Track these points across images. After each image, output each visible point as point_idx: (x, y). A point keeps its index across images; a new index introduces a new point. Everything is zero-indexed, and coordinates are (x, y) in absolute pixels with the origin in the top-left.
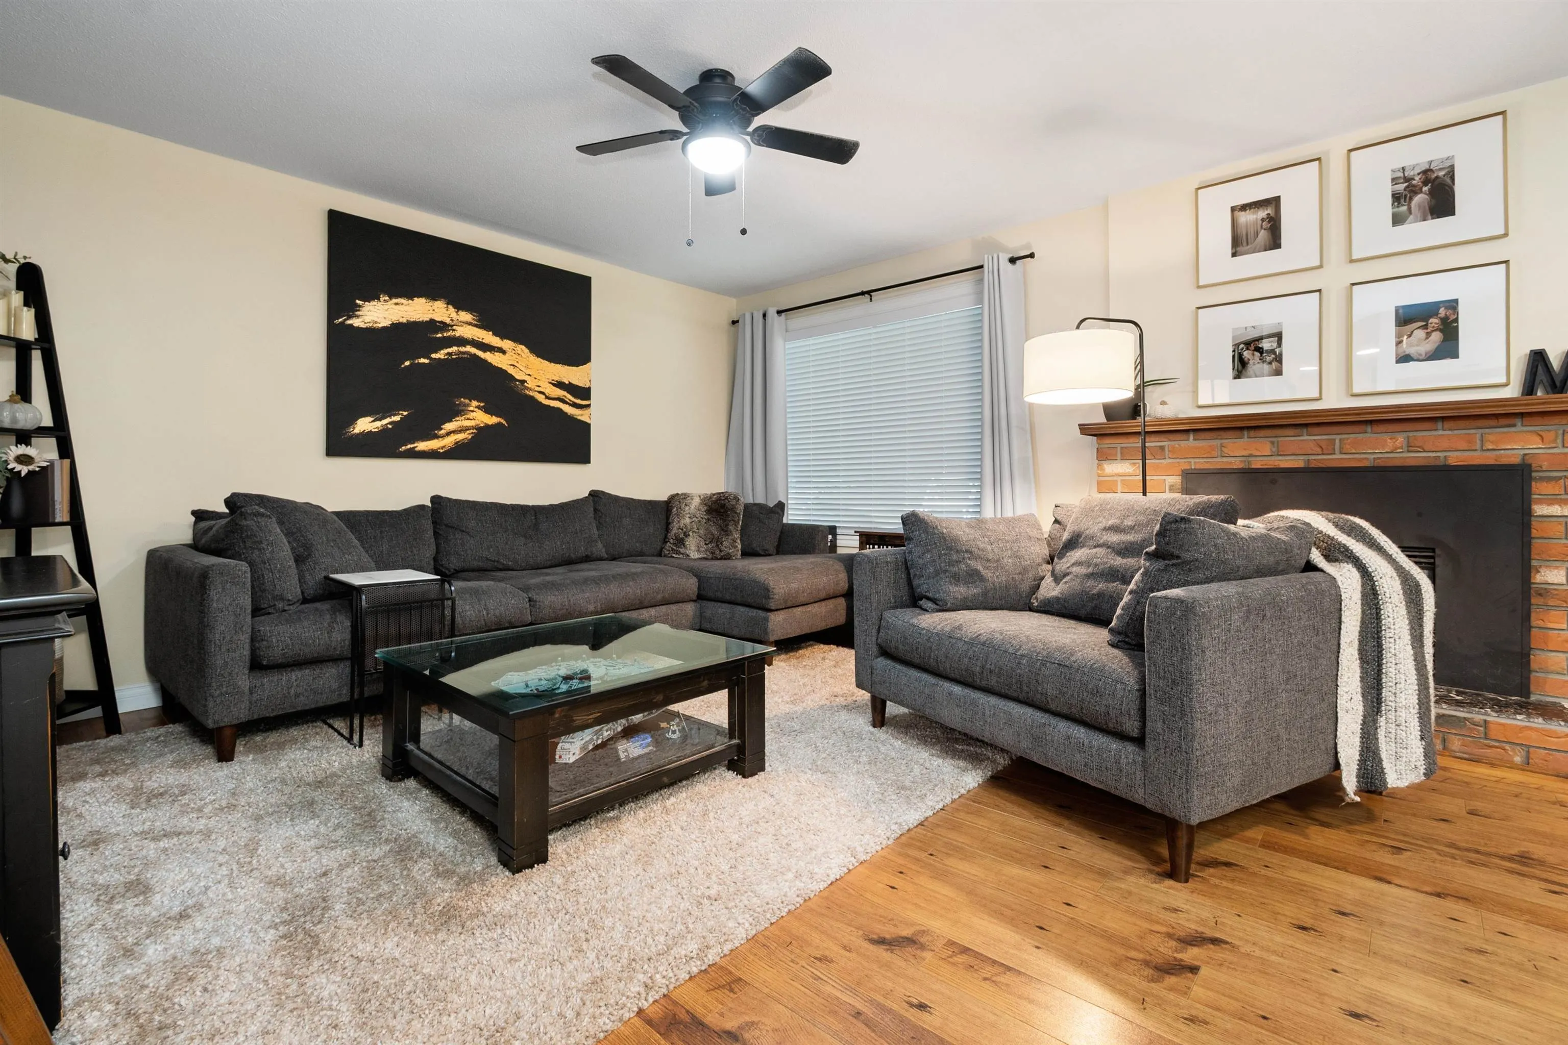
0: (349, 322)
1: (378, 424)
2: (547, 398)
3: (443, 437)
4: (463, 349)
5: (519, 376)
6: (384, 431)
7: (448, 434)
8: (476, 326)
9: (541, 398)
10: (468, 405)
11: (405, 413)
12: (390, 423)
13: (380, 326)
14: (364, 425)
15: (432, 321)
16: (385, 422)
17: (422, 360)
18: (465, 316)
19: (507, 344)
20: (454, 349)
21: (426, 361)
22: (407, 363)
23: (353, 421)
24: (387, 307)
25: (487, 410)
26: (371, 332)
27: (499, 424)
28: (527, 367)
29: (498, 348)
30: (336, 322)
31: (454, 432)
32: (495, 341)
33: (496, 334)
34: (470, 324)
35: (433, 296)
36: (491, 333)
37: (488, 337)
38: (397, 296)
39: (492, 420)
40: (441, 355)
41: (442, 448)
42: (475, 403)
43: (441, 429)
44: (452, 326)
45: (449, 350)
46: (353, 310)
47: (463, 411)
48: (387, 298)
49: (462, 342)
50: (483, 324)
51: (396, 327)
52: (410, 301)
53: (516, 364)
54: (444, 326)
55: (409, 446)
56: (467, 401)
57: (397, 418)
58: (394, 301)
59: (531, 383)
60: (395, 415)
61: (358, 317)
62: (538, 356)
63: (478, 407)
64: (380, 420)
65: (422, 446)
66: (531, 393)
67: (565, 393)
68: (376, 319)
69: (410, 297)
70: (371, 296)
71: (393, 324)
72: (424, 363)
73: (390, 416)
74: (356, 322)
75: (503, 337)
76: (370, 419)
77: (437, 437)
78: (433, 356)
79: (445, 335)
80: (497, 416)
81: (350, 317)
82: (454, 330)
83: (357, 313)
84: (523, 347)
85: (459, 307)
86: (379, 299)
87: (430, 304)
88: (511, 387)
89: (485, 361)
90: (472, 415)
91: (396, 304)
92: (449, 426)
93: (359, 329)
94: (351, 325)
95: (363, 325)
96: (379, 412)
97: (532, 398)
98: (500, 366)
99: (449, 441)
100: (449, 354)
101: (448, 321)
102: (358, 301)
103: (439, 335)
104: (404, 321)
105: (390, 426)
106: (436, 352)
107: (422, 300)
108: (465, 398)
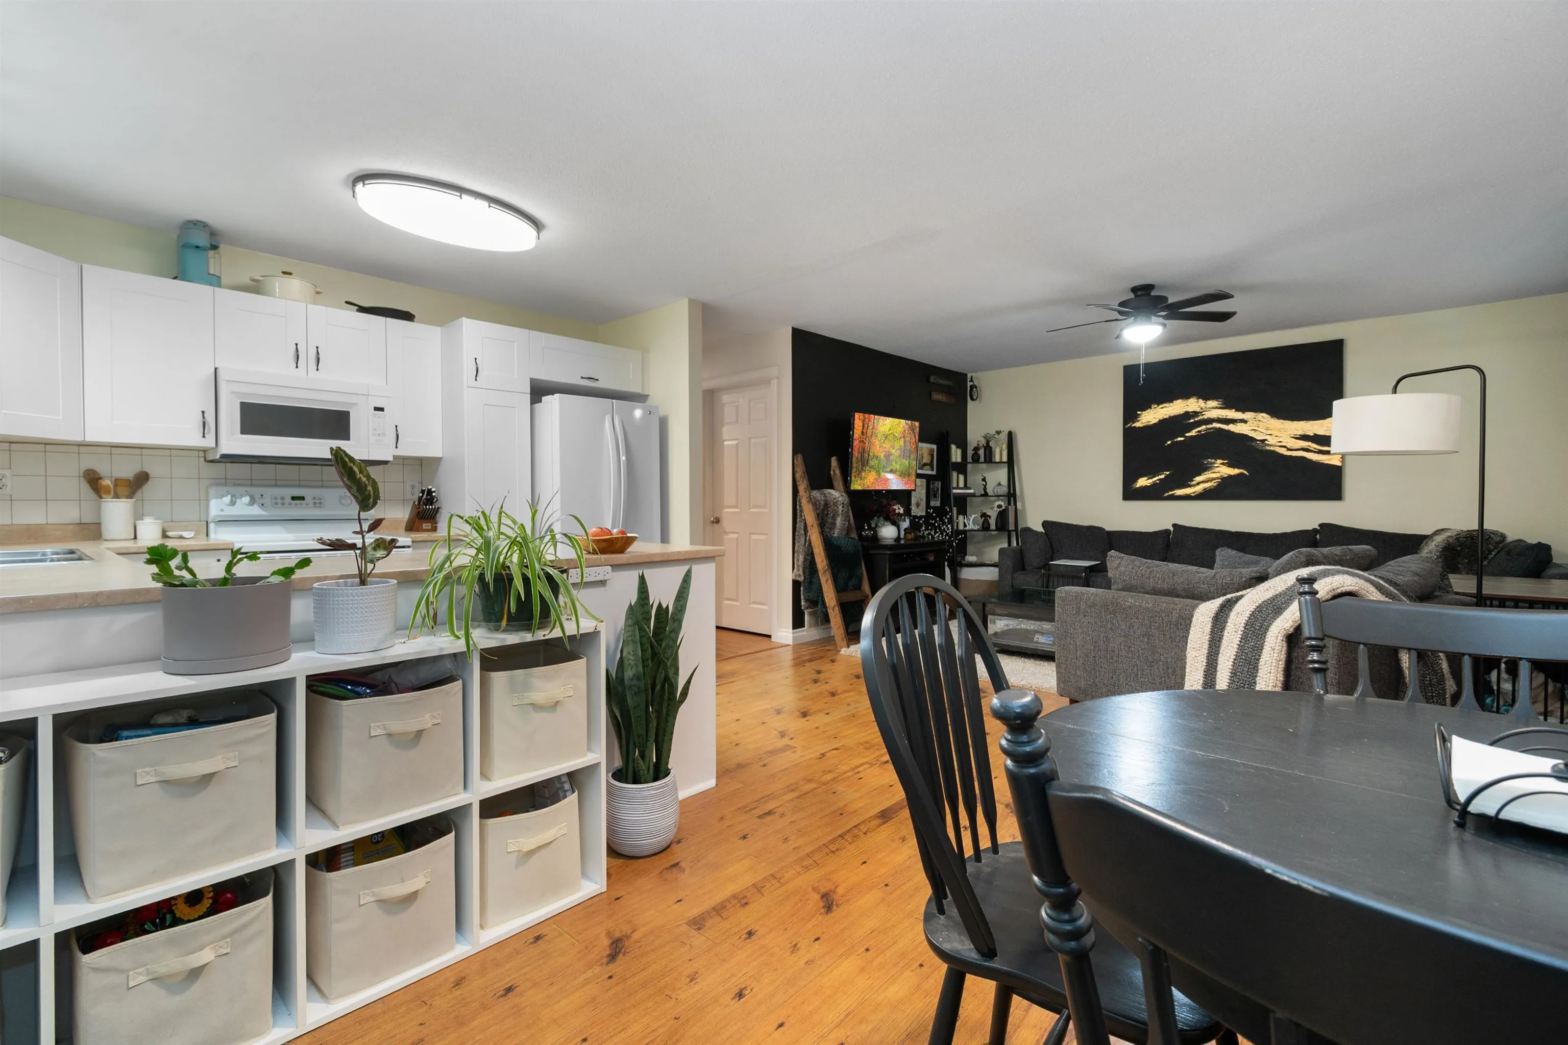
0: (1134, 425)
1: (1151, 481)
2: (1289, 450)
3: (1194, 486)
4: (1209, 426)
5: (1259, 437)
6: (1154, 484)
7: (1198, 484)
8: (1221, 408)
9: (1283, 451)
10: (1214, 463)
11: (1168, 473)
12: (1158, 480)
13: (1152, 423)
14: (1143, 482)
15: (1187, 413)
16: (1155, 479)
17: (1180, 439)
18: (1212, 403)
19: (1248, 416)
20: (1204, 427)
21: (1182, 439)
22: (1169, 442)
23: (1136, 481)
24: (1155, 412)
25: (1230, 465)
26: (1148, 428)
27: (1241, 474)
28: (1267, 429)
29: (1240, 420)
30: (1126, 427)
31: (1203, 482)
32: (1238, 415)
33: (1237, 410)
34: (1216, 408)
35: (1186, 396)
36: (1234, 410)
37: (1231, 414)
38: (1162, 403)
39: (1235, 471)
40: (1193, 433)
41: (1194, 493)
42: (1219, 461)
43: (1193, 481)
44: (1201, 413)
45: (1199, 429)
46: (1135, 418)
47: (1210, 467)
48: (1156, 406)
49: (1210, 421)
50: (1227, 406)
51: (1163, 422)
52: (1171, 404)
53: (1257, 428)
54: (1196, 414)
55: (1170, 493)
56: (1213, 461)
57: (1162, 477)
58: (1161, 406)
59: (1271, 440)
60: (1161, 475)
61: (1138, 421)
62: (1279, 418)
63: (1223, 464)
64: (1151, 478)
65: (1179, 492)
66: (1272, 448)
67: (1310, 444)
68: (1149, 420)
69: (1171, 401)
70: (1146, 407)
71: (1160, 421)
72: (1181, 441)
73: (1158, 476)
74: (1137, 425)
75: (1243, 411)
76: (1146, 478)
77: (1190, 486)
78: (1187, 435)
79: (1196, 419)
80: (1238, 468)
81: (1134, 422)
82: (1203, 415)
83: (1139, 419)
84: (1264, 415)
85: (1206, 398)
86: (1151, 408)
87: (1185, 402)
88: (1253, 446)
89: (1229, 432)
90: (1217, 470)
91: (1162, 408)
92: (1198, 479)
93: (1139, 428)
94: (1135, 427)
95: (1141, 425)
96: (1151, 474)
97: (1274, 452)
98: (1241, 432)
99: (1199, 489)
100: (1199, 431)
101: (1198, 410)
102: (1138, 412)
103: (1192, 421)
104: (1167, 417)
105: (1158, 482)
106: (1189, 431)
107: (1180, 401)
108: (1211, 459)
